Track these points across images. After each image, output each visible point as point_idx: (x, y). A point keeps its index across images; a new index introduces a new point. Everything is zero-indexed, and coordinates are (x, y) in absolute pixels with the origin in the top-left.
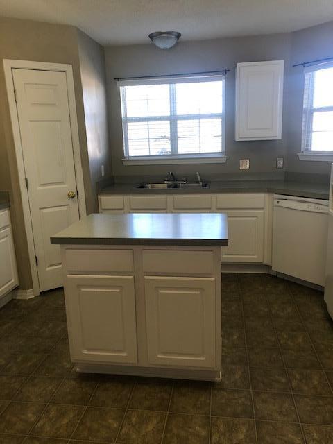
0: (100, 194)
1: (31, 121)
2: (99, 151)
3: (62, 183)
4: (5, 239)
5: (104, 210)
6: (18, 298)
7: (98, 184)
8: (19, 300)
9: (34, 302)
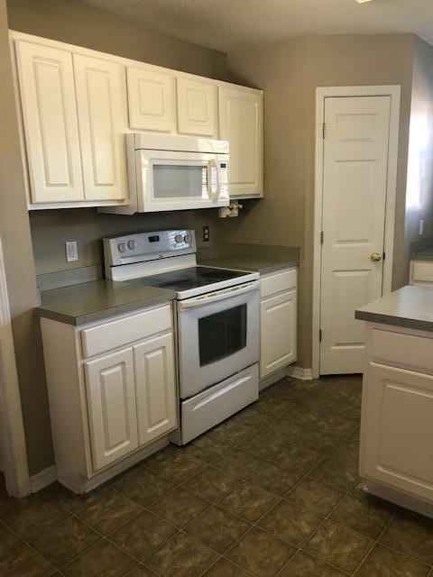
0: (414, 259)
1: (337, 161)
2: (421, 201)
3: (366, 241)
4: (288, 303)
5: (417, 281)
6: (293, 376)
7: (412, 245)
8: (295, 379)
9: (311, 386)
